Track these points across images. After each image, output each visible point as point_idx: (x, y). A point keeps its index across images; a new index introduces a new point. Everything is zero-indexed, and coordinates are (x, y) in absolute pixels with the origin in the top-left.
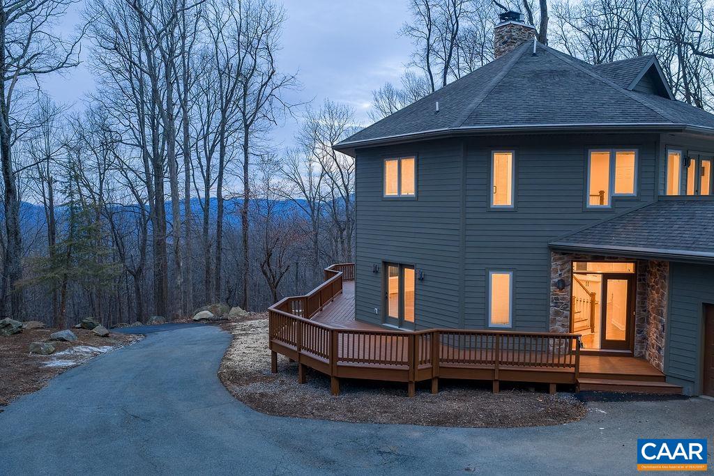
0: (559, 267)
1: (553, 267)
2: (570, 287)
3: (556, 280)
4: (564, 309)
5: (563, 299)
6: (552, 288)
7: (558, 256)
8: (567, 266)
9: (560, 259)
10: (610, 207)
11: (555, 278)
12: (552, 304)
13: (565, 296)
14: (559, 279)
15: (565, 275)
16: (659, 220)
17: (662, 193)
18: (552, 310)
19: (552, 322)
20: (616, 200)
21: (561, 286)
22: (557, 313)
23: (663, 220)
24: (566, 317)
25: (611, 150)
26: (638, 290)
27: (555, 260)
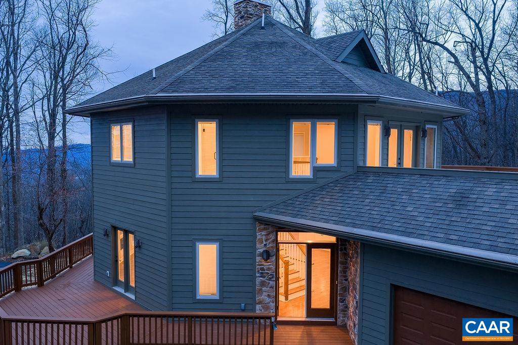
0: (264, 238)
1: (259, 237)
2: (274, 257)
3: (261, 250)
4: (270, 279)
5: (269, 269)
6: (258, 259)
7: (262, 227)
8: (272, 237)
9: (265, 229)
10: (312, 177)
11: (260, 249)
12: (258, 275)
13: (270, 267)
14: (265, 249)
15: (270, 245)
16: (354, 192)
17: (361, 164)
18: (258, 280)
19: (259, 293)
20: (317, 170)
21: (265, 257)
22: (263, 284)
23: (357, 193)
24: (272, 287)
25: (312, 120)
26: (340, 259)
27: (260, 230)
